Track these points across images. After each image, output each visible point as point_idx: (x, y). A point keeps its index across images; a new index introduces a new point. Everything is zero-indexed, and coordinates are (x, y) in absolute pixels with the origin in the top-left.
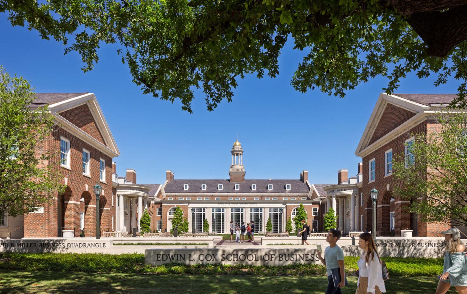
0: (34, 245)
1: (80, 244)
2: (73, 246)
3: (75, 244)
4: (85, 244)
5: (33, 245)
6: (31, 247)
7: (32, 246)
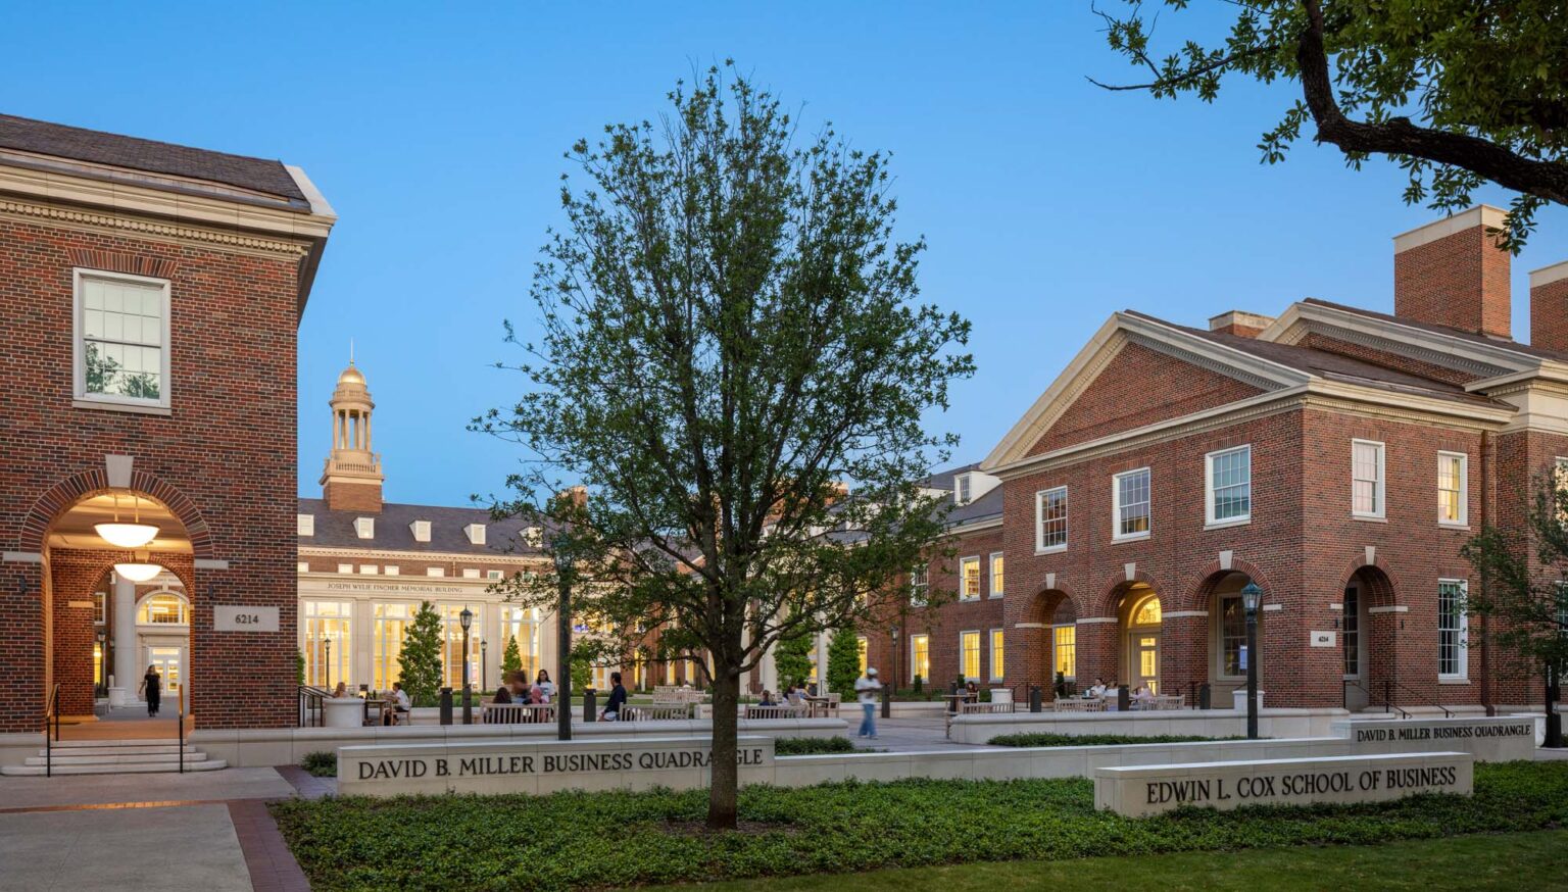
0: (525, 764)
1: (681, 754)
2: (660, 763)
3: (667, 757)
4: (698, 756)
5: (520, 764)
6: (512, 771)
7: (516, 769)
